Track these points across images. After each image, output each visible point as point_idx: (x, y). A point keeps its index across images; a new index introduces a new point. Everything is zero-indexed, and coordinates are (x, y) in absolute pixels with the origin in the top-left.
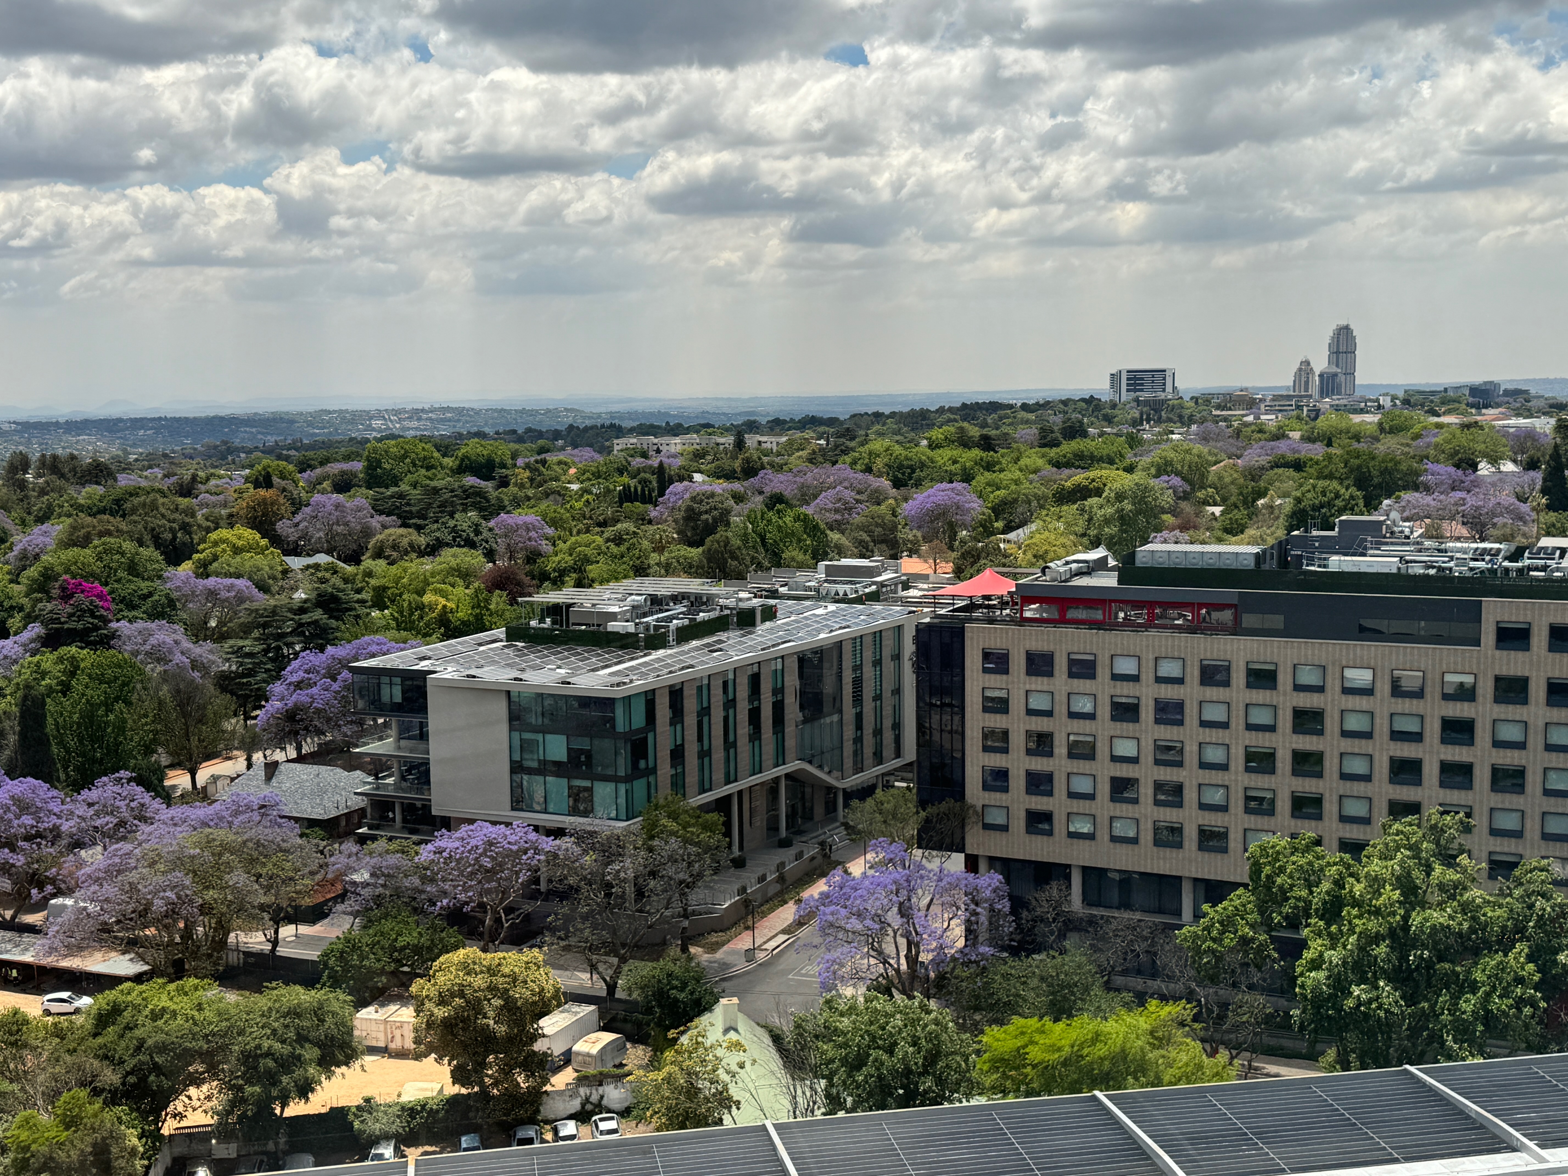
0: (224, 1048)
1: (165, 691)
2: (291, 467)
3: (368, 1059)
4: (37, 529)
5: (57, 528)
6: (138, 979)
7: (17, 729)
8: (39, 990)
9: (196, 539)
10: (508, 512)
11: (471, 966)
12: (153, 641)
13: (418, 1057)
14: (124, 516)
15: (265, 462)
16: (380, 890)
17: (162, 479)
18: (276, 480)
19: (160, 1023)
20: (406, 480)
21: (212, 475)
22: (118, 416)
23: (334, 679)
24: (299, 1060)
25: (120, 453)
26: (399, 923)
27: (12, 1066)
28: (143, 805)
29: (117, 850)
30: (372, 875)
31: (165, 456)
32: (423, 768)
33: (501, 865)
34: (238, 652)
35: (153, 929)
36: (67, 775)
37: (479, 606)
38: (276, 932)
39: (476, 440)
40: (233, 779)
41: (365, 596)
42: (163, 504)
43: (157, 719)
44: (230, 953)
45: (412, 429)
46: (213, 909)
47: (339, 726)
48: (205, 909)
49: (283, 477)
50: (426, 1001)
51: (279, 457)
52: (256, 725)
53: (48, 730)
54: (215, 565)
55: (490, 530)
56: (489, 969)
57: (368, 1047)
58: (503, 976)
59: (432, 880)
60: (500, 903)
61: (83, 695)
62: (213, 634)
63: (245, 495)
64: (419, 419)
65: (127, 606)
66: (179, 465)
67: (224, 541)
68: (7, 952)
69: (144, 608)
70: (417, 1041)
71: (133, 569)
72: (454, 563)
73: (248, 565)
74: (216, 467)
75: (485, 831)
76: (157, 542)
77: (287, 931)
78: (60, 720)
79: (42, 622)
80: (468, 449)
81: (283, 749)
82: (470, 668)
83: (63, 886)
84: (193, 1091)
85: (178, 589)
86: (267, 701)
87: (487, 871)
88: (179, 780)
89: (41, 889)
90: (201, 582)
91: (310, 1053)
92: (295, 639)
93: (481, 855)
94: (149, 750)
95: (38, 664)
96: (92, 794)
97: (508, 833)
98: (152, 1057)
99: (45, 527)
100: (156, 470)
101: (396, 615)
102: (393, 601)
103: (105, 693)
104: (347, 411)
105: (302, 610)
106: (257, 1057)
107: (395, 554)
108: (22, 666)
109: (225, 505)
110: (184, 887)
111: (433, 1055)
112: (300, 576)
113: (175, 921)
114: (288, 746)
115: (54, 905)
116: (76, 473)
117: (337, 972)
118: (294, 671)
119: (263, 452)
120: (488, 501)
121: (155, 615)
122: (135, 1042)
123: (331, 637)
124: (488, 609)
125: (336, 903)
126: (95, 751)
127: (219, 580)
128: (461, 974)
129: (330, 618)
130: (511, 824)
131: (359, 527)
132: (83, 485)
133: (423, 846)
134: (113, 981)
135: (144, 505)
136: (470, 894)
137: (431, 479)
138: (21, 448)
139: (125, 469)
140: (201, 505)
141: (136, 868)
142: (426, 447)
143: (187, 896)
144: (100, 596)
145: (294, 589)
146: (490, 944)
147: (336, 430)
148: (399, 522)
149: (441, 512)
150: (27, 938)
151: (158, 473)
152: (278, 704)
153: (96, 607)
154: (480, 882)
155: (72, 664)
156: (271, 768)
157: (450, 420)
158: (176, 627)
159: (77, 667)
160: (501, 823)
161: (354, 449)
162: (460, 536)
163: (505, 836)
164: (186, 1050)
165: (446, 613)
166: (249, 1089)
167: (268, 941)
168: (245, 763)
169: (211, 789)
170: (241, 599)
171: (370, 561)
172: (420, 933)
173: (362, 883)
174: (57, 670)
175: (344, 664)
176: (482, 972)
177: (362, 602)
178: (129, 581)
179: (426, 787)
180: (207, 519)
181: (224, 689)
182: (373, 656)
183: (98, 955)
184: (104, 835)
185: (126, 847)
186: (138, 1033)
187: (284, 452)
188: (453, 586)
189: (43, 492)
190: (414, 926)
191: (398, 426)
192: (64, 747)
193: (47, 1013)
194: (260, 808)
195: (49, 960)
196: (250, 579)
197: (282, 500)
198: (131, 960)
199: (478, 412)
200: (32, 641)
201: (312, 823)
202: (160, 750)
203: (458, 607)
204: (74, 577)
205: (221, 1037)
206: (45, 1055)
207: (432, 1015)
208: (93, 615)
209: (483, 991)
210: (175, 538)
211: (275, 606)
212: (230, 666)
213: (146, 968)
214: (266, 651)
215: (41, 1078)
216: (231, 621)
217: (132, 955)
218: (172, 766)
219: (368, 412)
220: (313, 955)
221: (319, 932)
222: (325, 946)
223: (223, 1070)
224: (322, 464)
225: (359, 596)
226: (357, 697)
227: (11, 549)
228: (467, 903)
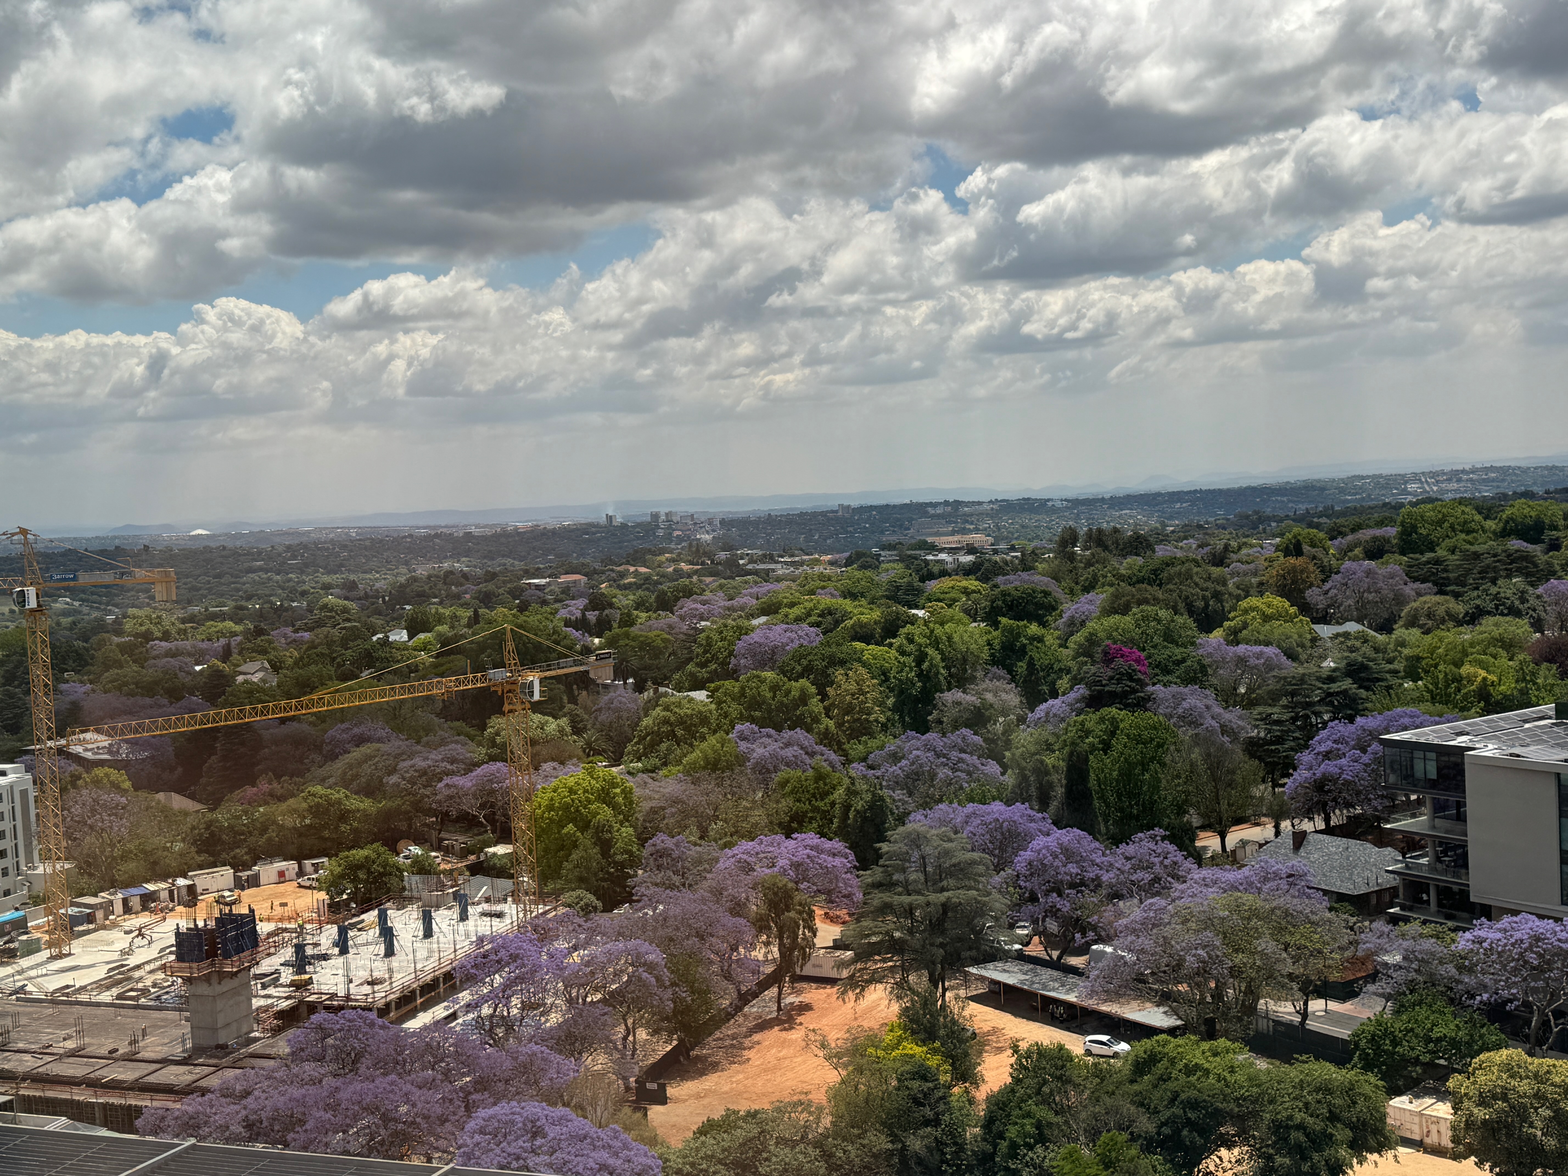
0: (1255, 1114)
1: (1196, 754)
2: (1322, 535)
3: (1402, 1150)
4: (1084, 598)
5: (1099, 597)
6: (1172, 1031)
7: (1064, 782)
8: (1082, 1031)
9: (1227, 606)
10: (1559, 578)
11: (1516, 1069)
12: (1185, 705)
13: (1456, 1157)
14: (1160, 585)
15: (1296, 530)
16: (1413, 975)
17: (1196, 549)
18: (1306, 548)
19: (1193, 1079)
20: (1443, 545)
21: (1245, 544)
22: (1157, 490)
23: (1364, 751)
24: (1331, 1139)
25: (1158, 525)
26: (1433, 1012)
27: (1057, 1098)
28: (1175, 863)
29: (1151, 904)
30: (1404, 958)
31: (1200, 527)
32: (1459, 851)
33: (1549, 962)
34: (1266, 719)
35: (1185, 985)
36: (1107, 828)
37: (1524, 680)
38: (1306, 1004)
39: (1523, 500)
40: (1261, 846)
41: (1399, 666)
42: (1197, 573)
43: (1188, 780)
44: (1260, 1021)
45: (1452, 490)
46: (1242, 972)
47: (1370, 800)
48: (1235, 972)
49: (1313, 545)
50: (1465, 1099)
51: (1310, 525)
52: (1284, 792)
53: (1090, 785)
54: (1244, 632)
55: (1538, 597)
56: (1536, 1075)
57: (1401, 1137)
58: (1552, 1084)
59: (1470, 970)
60: (1549, 1005)
61: (1122, 753)
62: (1242, 701)
63: (1275, 564)
64: (1459, 480)
65: (1162, 670)
66: (1212, 535)
67: (1253, 609)
68: (1054, 990)
69: (1178, 673)
70: (1455, 1140)
71: (1169, 637)
72: (1496, 633)
73: (1277, 632)
74: (1248, 536)
75: (1530, 924)
76: (1191, 611)
77: (1316, 1005)
78: (1102, 776)
79: (1086, 684)
80: (1514, 510)
81: (1311, 819)
82: (1513, 746)
83: (1103, 933)
84: (1223, 1152)
85: (1210, 655)
86: (1295, 769)
87: (1534, 968)
88: (1209, 842)
89: (1084, 935)
90: (1232, 649)
91: (1342, 1134)
92: (1322, 709)
93: (1526, 951)
94: (1181, 811)
95: (1082, 724)
96: (1130, 849)
97: (1558, 929)
98: (1185, 1112)
99: (1090, 596)
100: (1191, 541)
101: (1431, 687)
102: (1427, 672)
103: (1142, 752)
104: (1381, 476)
105: (1331, 679)
106: (1288, 1127)
107: (1430, 622)
108: (1069, 725)
109: (1255, 574)
110: (1215, 947)
111: (1473, 1158)
112: (1329, 644)
113: (1206, 980)
114: (1316, 816)
115: (1095, 951)
116: (1118, 544)
117: (1368, 1054)
118: (1323, 741)
119: (1294, 520)
120: (1536, 565)
121: (1189, 680)
122: (1169, 1094)
123: (1360, 707)
124: (1535, 684)
125: (1366, 983)
126: (1132, 807)
127: (1249, 648)
128: (1505, 1076)
129: (1360, 687)
130: (1561, 920)
131: (1391, 596)
132: (1124, 557)
133: (1460, 933)
134: (1149, 1031)
135: (1180, 574)
136: (1514, 991)
137: (1471, 544)
138: (1071, 523)
139: (1162, 540)
140: (1232, 574)
141: (1169, 923)
142: (1467, 510)
143: (1218, 956)
144: (1138, 661)
145: (1324, 658)
146: (1537, 1048)
147: (1369, 495)
148: (1435, 589)
149: (1482, 578)
150: (1072, 979)
151: (1193, 543)
152: (1306, 774)
153: (1134, 670)
154: (1525, 979)
155: (1112, 724)
156: (1299, 839)
157: (1493, 480)
158: (1208, 692)
159: (1117, 728)
160: (1549, 918)
161: (1387, 514)
162: (1504, 604)
163: (1555, 933)
164: (1217, 1110)
165: (1486, 685)
166: (1279, 1160)
167: (1298, 1012)
168: (1273, 830)
169: (1240, 854)
170: (1269, 666)
171: (1403, 630)
172: (1457, 1026)
173: (1395, 966)
174: (1099, 729)
175: (1374, 735)
176: (1527, 1077)
177: (1395, 672)
178: (1165, 647)
179: (1463, 871)
180: (1238, 588)
181: (1252, 755)
182: (1405, 728)
183: (1134, 1004)
184: (1140, 888)
185: (1158, 902)
186: (1171, 1085)
187: (1315, 520)
188: (1495, 657)
189: (1089, 564)
190: (1450, 1017)
191: (1435, 488)
192: (1105, 802)
193: (1088, 1053)
194: (1288, 877)
195: (1091, 1002)
196: (1279, 647)
197: (1311, 567)
198: (1165, 1013)
199: (1525, 471)
200: (1078, 701)
201: (1341, 897)
202: (1192, 811)
203: (1500, 680)
204: (1115, 643)
205: (1252, 1103)
206: (1087, 1093)
207: (1471, 1115)
208: (1131, 679)
209: (1529, 1097)
210: (1207, 605)
211: (1304, 675)
212: (1259, 733)
213: (1179, 1022)
214: (1294, 719)
215: (1083, 1115)
216: (1259, 687)
217: (1166, 1009)
218: (1203, 828)
219: (1404, 476)
220: (1344, 1033)
221: (1350, 1010)
222: (1356, 1026)
223: (1254, 1137)
224: (1353, 531)
225: (1391, 666)
226: (1388, 771)
227: (1061, 616)
228: (1511, 1001)
